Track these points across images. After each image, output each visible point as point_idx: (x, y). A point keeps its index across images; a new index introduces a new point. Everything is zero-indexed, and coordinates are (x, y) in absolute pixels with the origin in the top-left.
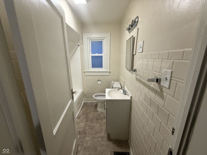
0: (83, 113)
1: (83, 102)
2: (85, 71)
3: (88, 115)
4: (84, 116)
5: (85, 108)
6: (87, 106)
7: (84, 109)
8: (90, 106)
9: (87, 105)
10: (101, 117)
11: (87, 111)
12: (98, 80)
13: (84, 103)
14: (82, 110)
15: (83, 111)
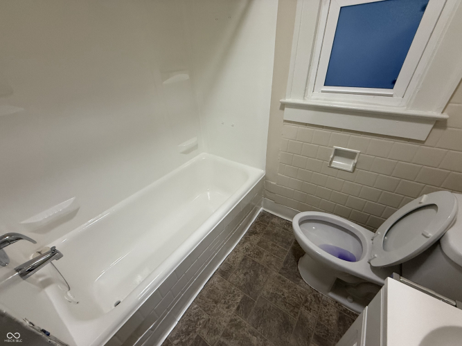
0: (244, 260)
1: (261, 209)
2: (288, 100)
3: (257, 275)
4: (242, 276)
5: (258, 240)
6: (268, 233)
7: (255, 239)
8: (276, 235)
9: (269, 228)
10: (303, 322)
11: (259, 254)
12: (338, 153)
13: (263, 214)
14: (247, 245)
15: (247, 250)
